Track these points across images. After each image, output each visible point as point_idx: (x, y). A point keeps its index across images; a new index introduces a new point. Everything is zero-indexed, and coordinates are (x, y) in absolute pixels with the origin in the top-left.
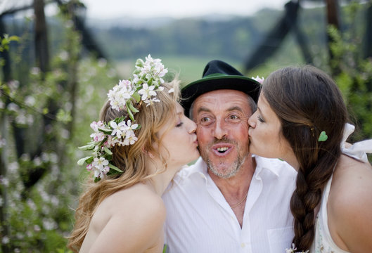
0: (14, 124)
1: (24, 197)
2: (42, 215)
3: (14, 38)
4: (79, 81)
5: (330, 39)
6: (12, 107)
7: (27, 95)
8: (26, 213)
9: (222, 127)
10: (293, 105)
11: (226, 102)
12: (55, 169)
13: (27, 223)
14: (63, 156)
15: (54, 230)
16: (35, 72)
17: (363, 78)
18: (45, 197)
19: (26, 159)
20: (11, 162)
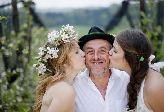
0: (4, 55)
1: (9, 88)
2: (16, 95)
3: (4, 17)
4: (32, 37)
5: (142, 17)
6: (3, 48)
7: (9, 43)
8: (9, 95)
9: (97, 55)
10: (130, 45)
11: (100, 44)
12: (22, 75)
13: (10, 99)
14: (25, 69)
15: (22, 102)
16: (13, 33)
17: (156, 34)
18: (18, 87)
19: (9, 71)
20: (3, 72)
